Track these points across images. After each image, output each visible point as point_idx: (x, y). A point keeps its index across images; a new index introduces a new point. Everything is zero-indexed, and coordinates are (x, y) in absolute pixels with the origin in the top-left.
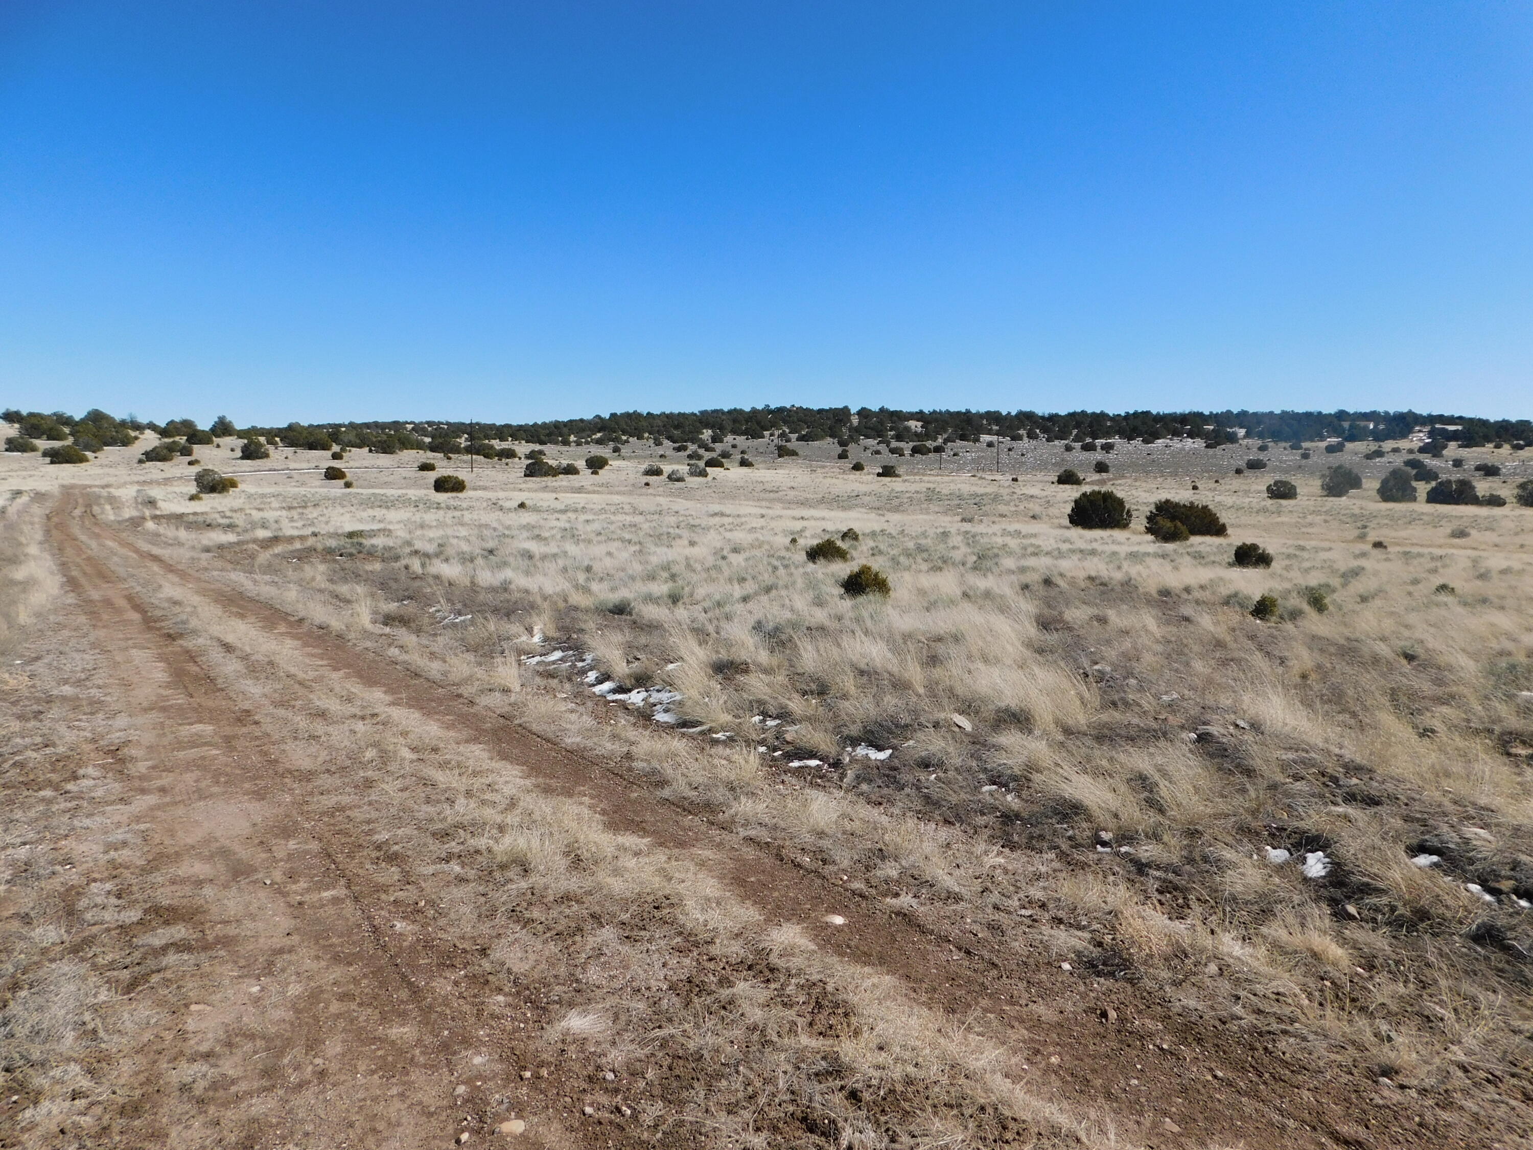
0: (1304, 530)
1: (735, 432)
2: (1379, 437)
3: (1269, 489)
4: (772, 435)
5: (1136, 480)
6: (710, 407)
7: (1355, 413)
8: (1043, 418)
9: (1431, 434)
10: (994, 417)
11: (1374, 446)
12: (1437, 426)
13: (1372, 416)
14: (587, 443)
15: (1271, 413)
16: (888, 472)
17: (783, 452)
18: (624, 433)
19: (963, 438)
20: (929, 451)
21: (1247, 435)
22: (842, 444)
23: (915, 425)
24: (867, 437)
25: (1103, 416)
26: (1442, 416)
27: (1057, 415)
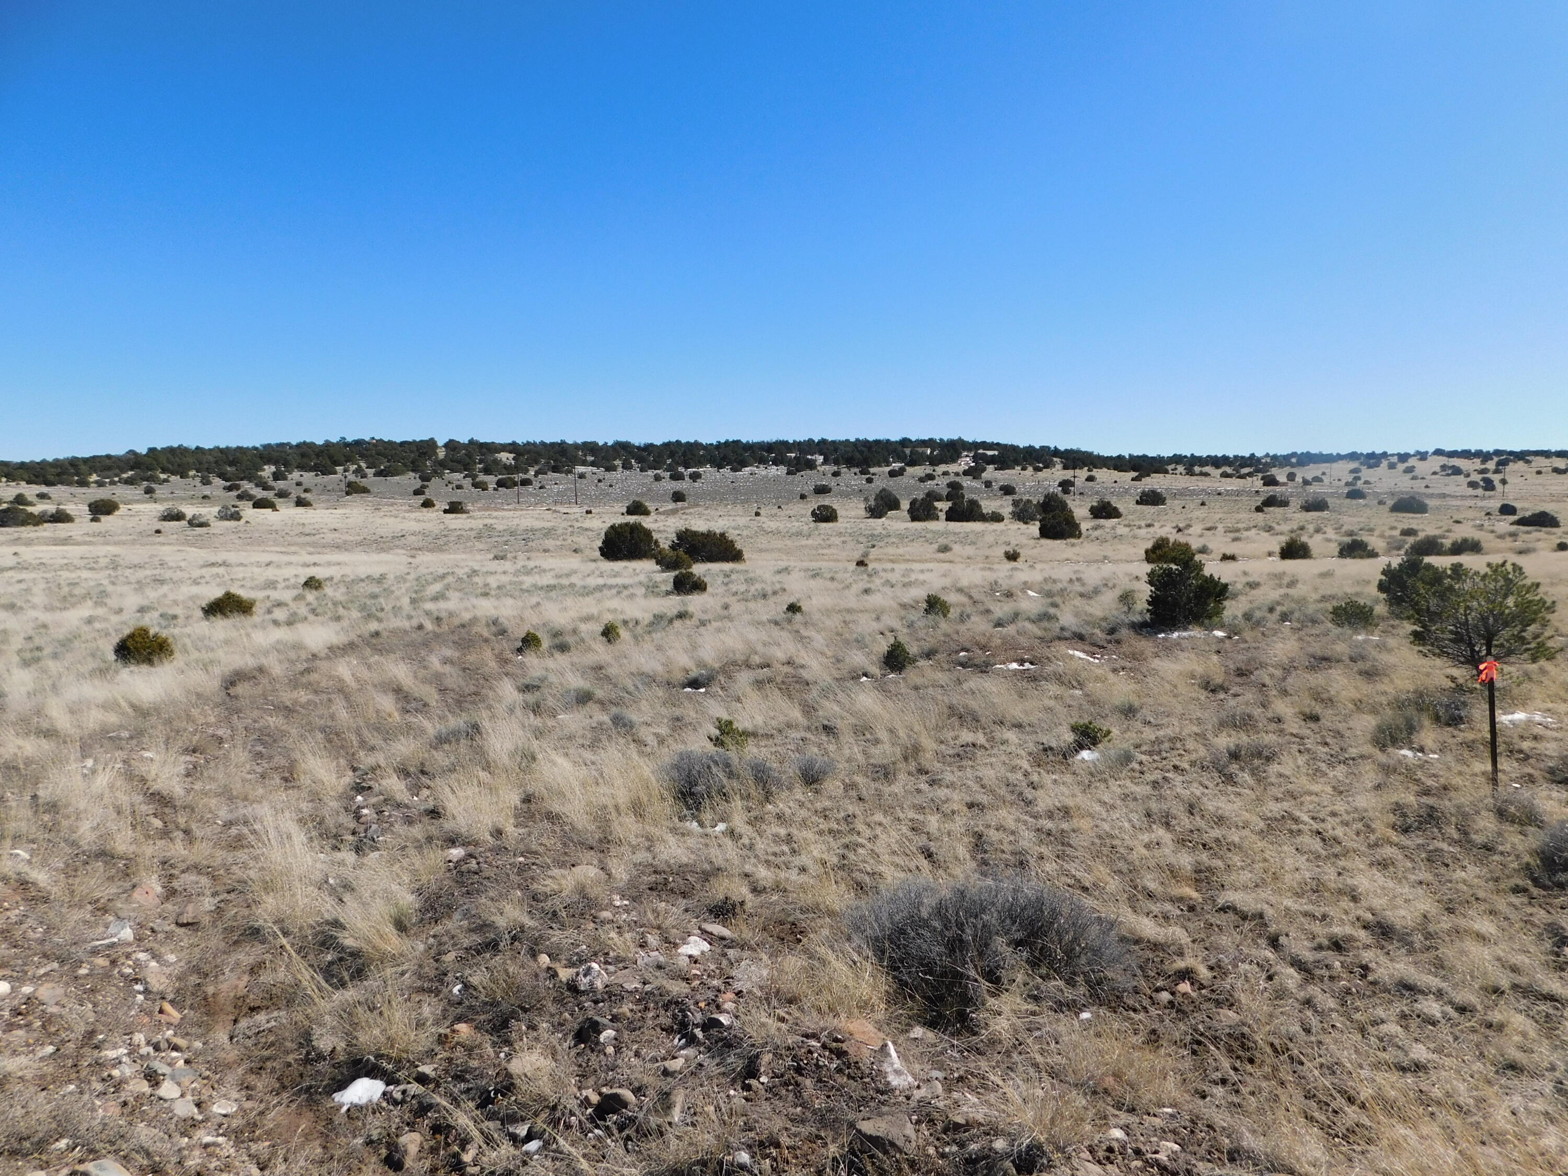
0: (820, 551)
1: (302, 467)
2: (934, 462)
3: (813, 514)
4: (345, 471)
5: (707, 508)
6: (274, 440)
7: (917, 441)
8: (639, 448)
9: (975, 458)
10: (590, 448)
11: (928, 470)
12: (981, 451)
13: (930, 443)
14: (113, 483)
15: (847, 441)
16: (454, 508)
17: (353, 489)
18: (163, 472)
19: (555, 469)
20: (515, 484)
21: (825, 462)
22: (425, 478)
23: (506, 457)
24: (453, 471)
25: (696, 445)
26: (984, 442)
27: (652, 445)
